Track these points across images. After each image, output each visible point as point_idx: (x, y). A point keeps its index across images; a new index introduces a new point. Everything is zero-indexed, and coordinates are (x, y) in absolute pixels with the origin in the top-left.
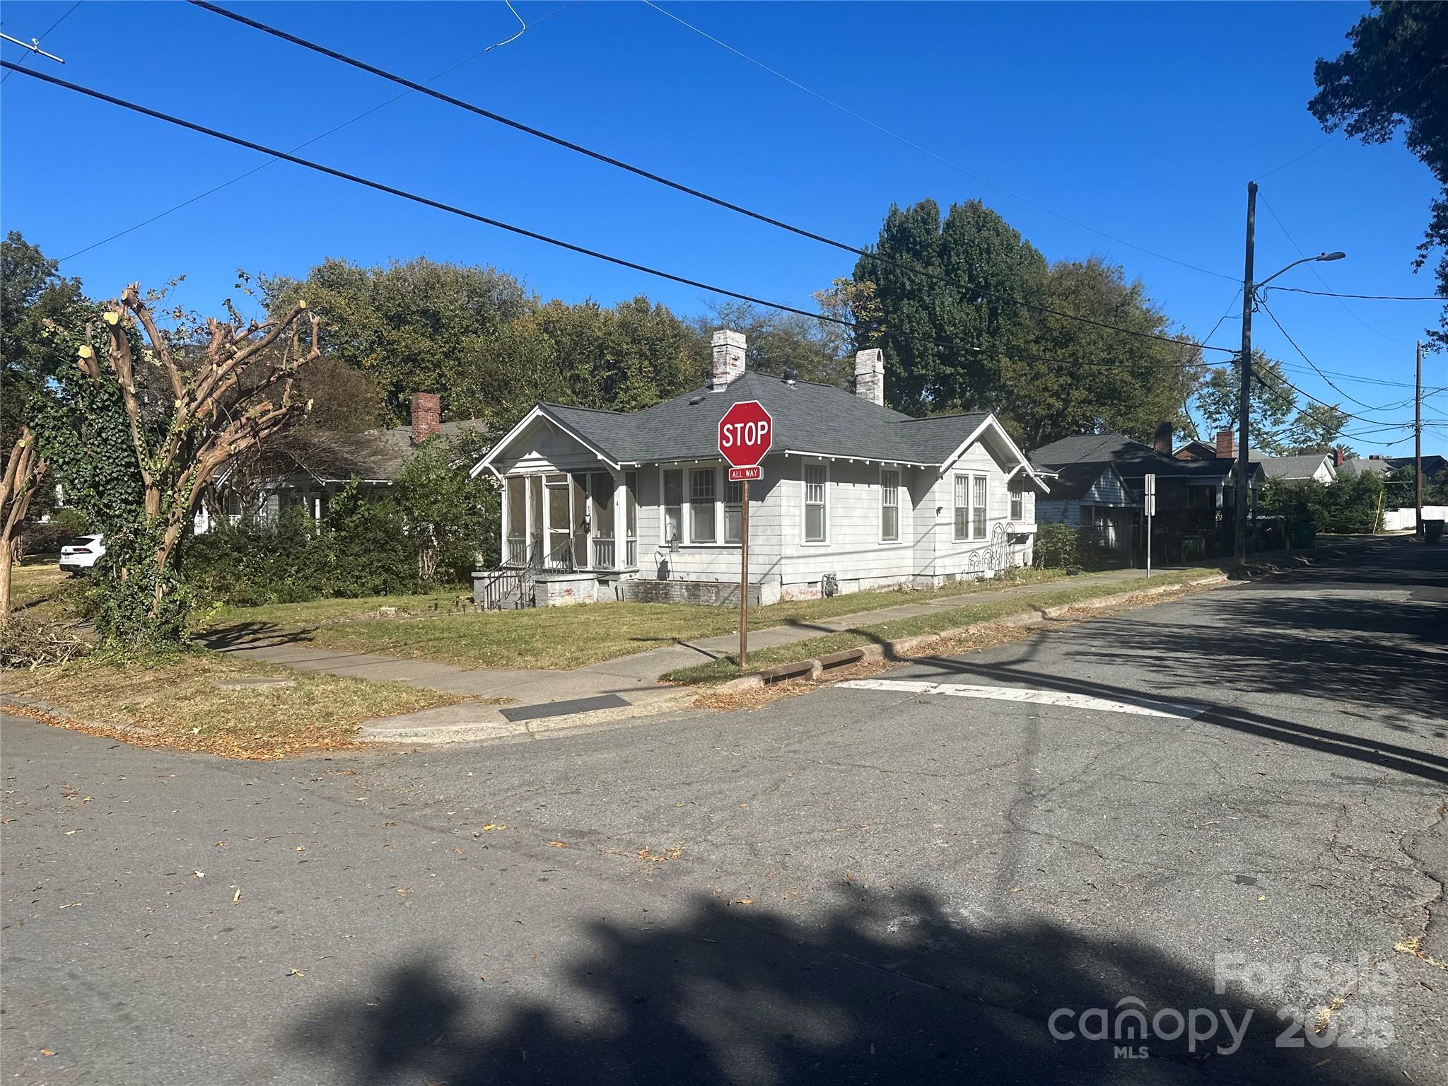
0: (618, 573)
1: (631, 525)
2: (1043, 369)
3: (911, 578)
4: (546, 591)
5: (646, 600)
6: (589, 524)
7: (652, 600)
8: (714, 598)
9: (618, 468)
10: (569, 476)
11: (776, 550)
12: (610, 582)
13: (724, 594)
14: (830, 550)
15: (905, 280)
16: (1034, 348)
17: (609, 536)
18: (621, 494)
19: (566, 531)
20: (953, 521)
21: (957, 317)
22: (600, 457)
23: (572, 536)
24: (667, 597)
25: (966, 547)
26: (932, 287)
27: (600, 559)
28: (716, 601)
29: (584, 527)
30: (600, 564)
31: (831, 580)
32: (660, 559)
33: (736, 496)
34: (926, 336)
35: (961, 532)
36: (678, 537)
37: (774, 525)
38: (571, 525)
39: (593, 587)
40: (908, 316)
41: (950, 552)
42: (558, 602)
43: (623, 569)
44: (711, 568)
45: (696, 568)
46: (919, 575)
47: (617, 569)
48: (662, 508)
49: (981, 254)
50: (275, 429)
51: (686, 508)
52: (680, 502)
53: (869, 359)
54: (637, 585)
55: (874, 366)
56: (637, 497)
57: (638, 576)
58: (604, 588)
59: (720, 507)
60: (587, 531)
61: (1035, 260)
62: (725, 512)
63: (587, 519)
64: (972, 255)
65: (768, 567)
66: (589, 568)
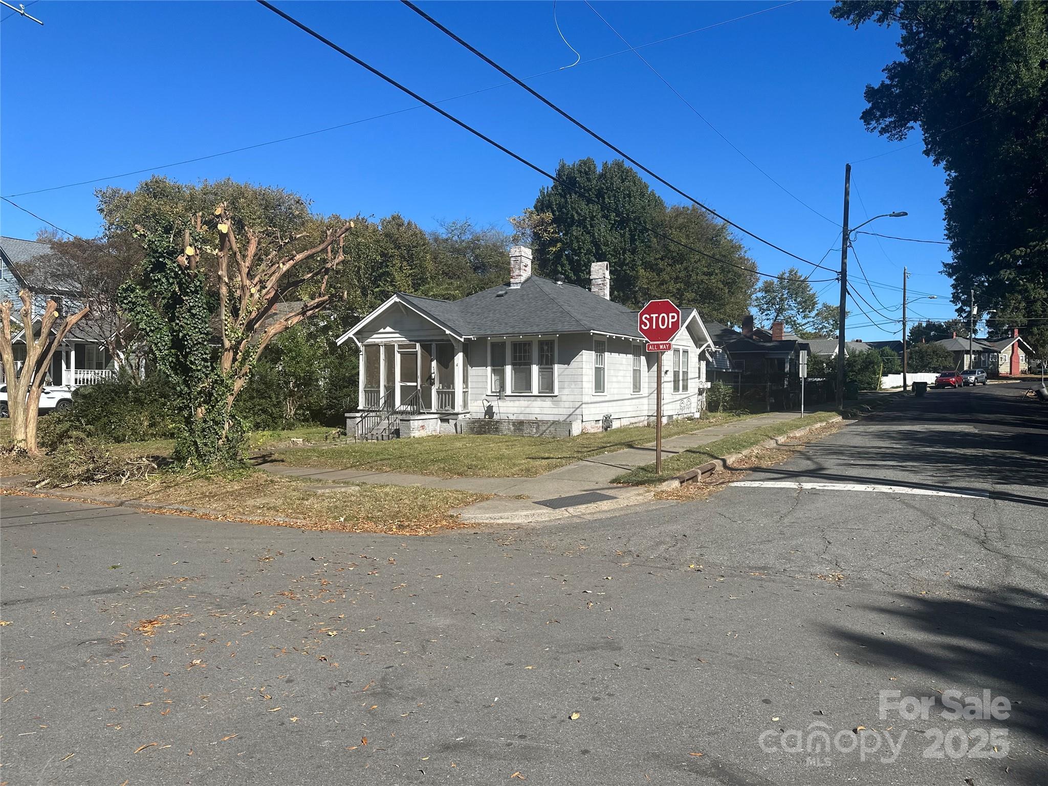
0: (457, 414)
1: (465, 381)
2: (667, 278)
3: (647, 418)
4: (409, 427)
5: (479, 433)
6: (434, 379)
7: (485, 433)
8: (535, 431)
9: (462, 340)
10: (418, 345)
11: (578, 398)
12: (450, 421)
13: (543, 428)
14: (606, 399)
15: (574, 213)
16: (661, 264)
17: (450, 388)
18: (459, 359)
19: (415, 384)
20: (672, 380)
21: (610, 240)
22: (448, 332)
23: (419, 388)
24: (497, 430)
25: (678, 397)
26: (592, 218)
27: (442, 404)
28: (536, 433)
29: (429, 380)
30: (441, 407)
31: (607, 420)
32: (487, 404)
33: (547, 363)
35: (676, 388)
36: (502, 387)
37: (577, 380)
38: (419, 380)
39: (437, 424)
40: (576, 238)
41: (672, 400)
42: (416, 434)
43: (461, 412)
44: (528, 411)
45: (515, 410)
46: (652, 416)
47: (456, 411)
48: (489, 368)
49: (624, 198)
50: (317, 310)
51: (508, 369)
52: (504, 364)
53: (600, 269)
54: (473, 423)
55: (604, 274)
56: (470, 361)
57: (468, 416)
58: (445, 424)
59: (535, 369)
60: (432, 384)
61: (658, 203)
62: (539, 372)
63: (433, 375)
64: (618, 198)
65: (572, 410)
66: (433, 410)
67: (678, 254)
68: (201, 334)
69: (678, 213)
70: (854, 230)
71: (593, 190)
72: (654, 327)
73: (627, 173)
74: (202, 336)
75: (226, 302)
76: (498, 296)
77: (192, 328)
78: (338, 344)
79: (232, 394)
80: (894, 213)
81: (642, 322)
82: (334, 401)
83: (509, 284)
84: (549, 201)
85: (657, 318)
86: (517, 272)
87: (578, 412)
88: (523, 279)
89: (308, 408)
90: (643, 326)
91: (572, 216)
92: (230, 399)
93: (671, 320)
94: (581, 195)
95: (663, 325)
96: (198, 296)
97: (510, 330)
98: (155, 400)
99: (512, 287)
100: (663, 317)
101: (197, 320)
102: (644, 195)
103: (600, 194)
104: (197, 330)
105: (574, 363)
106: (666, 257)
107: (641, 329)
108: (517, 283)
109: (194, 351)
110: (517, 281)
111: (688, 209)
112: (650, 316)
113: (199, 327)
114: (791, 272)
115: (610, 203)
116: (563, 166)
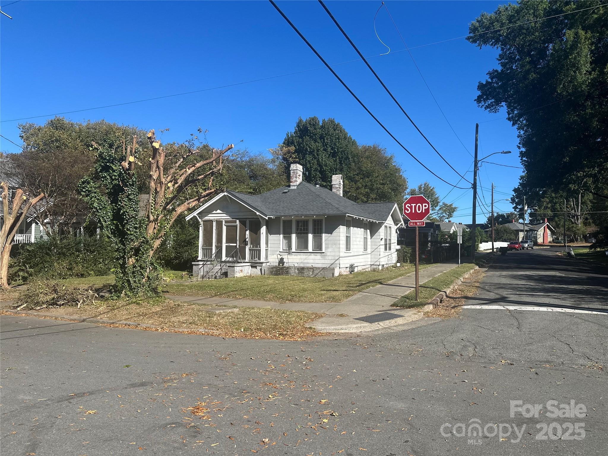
0: (262, 263)
1: (267, 243)
3: (370, 266)
4: (234, 271)
5: (276, 274)
6: (248, 242)
7: (280, 274)
8: (311, 274)
9: (267, 218)
10: (238, 221)
11: (337, 254)
12: (257, 267)
13: (316, 272)
14: (351, 254)
15: (308, 147)
17: (257, 247)
18: (263, 230)
19: (235, 245)
20: (384, 244)
22: (258, 213)
23: (238, 247)
24: (287, 273)
25: (387, 254)
26: (318, 150)
27: (252, 257)
28: (312, 275)
29: (245, 242)
30: (252, 259)
31: (352, 267)
32: (280, 257)
33: (318, 233)
34: (316, 170)
35: (386, 249)
36: (290, 247)
37: (336, 243)
38: (238, 242)
39: (249, 269)
40: (309, 161)
41: (383, 256)
42: (238, 275)
43: (264, 262)
44: (306, 261)
45: (298, 261)
46: (373, 265)
47: (261, 261)
48: (282, 236)
49: (336, 140)
51: (294, 236)
52: (291, 233)
53: (338, 179)
54: (272, 268)
55: (340, 182)
56: (270, 231)
57: (268, 264)
58: (254, 269)
59: (310, 236)
60: (247, 244)
62: (313, 238)
63: (247, 240)
64: (332, 140)
65: (333, 261)
66: (247, 261)
67: (366, 172)
68: (135, 211)
69: (366, 149)
70: (481, 160)
71: (318, 135)
72: (413, 212)
73: (337, 126)
74: (135, 212)
75: (153, 192)
76: (284, 193)
77: (129, 208)
78: (187, 220)
79: (153, 250)
80: (503, 151)
81: (406, 209)
82: (179, 254)
83: (289, 186)
84: (292, 141)
85: (415, 207)
86: (294, 179)
87: (337, 262)
88: (298, 183)
89: (164, 259)
90: (406, 211)
91: (307, 149)
92: (151, 253)
93: (424, 208)
94: (311, 137)
95: (419, 210)
96: (134, 188)
97: (296, 213)
98: (73, 253)
99: (292, 188)
100: (419, 206)
101: (132, 203)
102: (346, 139)
103: (322, 137)
104: (132, 209)
105: (335, 233)
106: (359, 174)
107: (405, 213)
108: (294, 186)
109: (129, 222)
110: (294, 184)
111: (371, 147)
112: (410, 205)
113: (134, 207)
114: (425, 184)
115: (327, 142)
116: (301, 121)
